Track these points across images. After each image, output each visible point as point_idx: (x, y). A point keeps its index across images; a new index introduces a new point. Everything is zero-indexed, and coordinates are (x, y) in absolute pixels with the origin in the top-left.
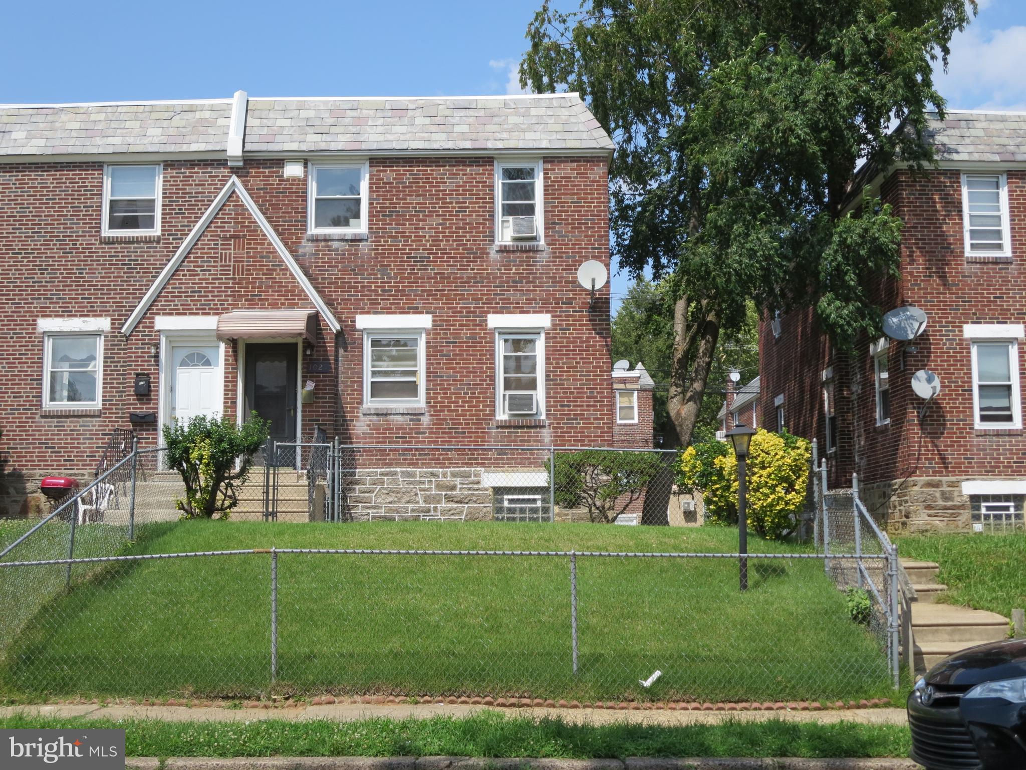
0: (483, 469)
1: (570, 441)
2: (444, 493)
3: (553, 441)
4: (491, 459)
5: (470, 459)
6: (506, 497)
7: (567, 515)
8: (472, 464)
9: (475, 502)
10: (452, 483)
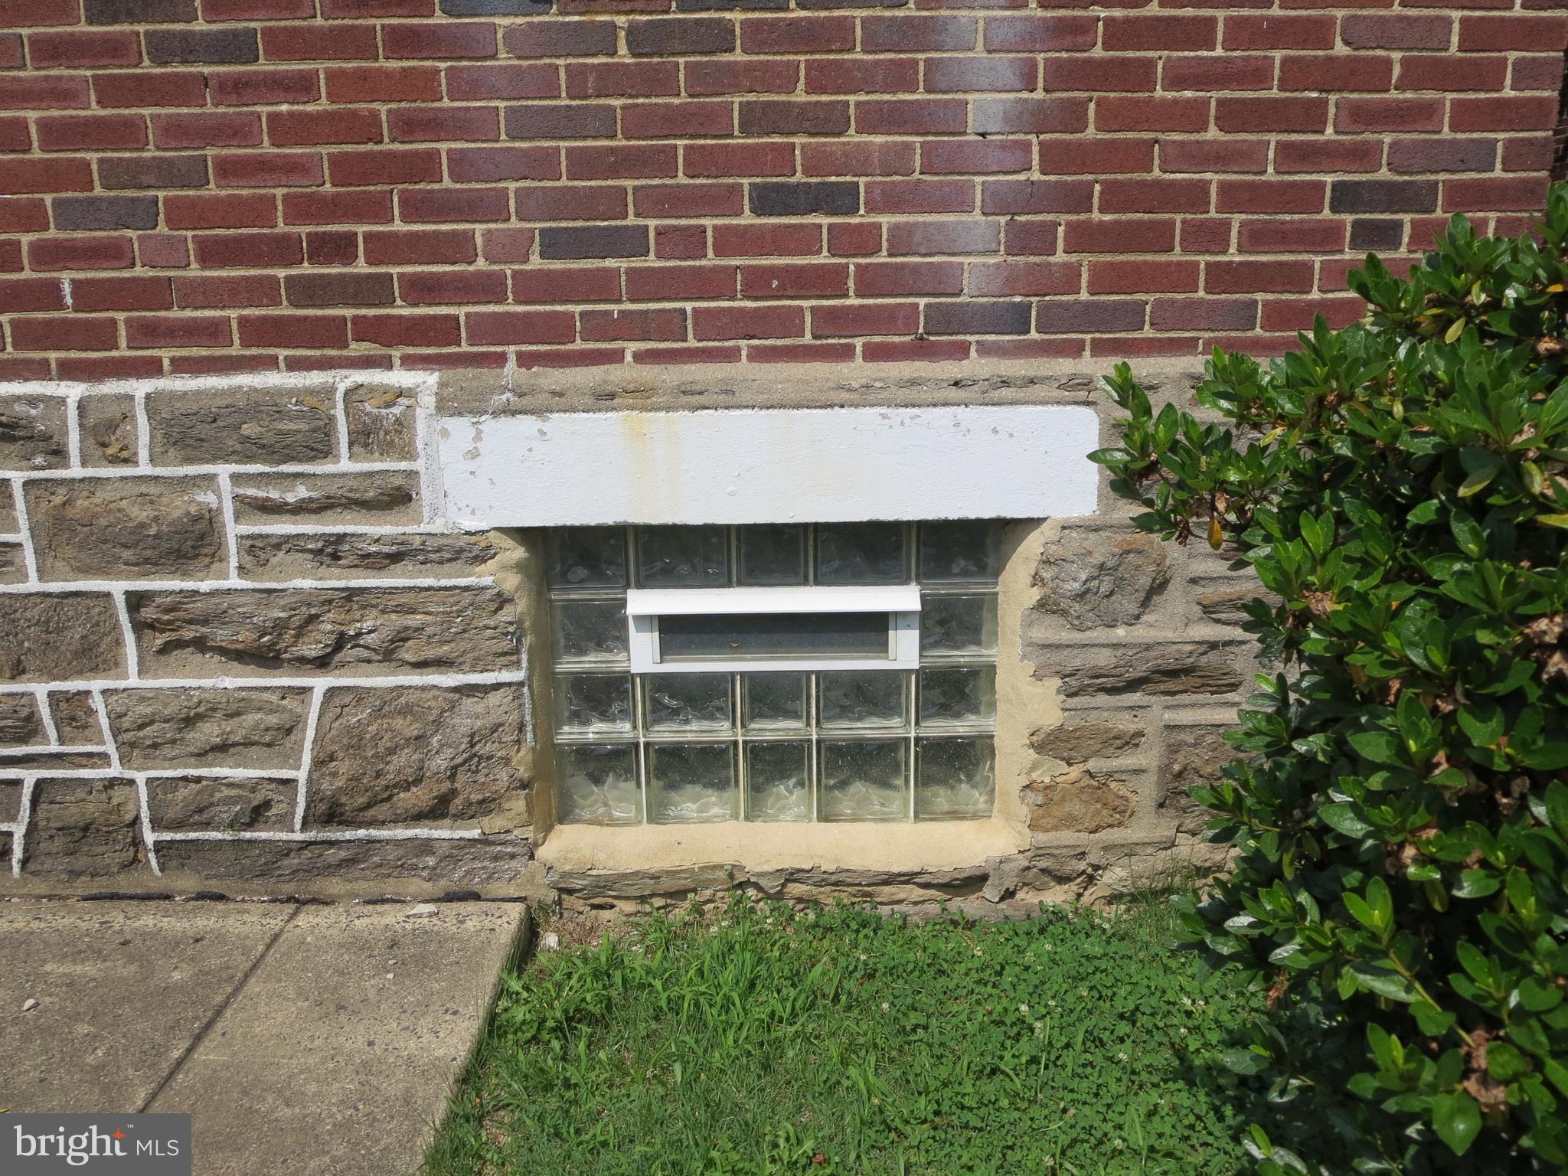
0: (426, 380)
1: (1192, 117)
2: (118, 588)
3: (1039, 120)
4: (488, 288)
5: (305, 291)
6: (643, 602)
7: (1130, 741)
8: (331, 334)
9: (388, 655)
10: (178, 507)
